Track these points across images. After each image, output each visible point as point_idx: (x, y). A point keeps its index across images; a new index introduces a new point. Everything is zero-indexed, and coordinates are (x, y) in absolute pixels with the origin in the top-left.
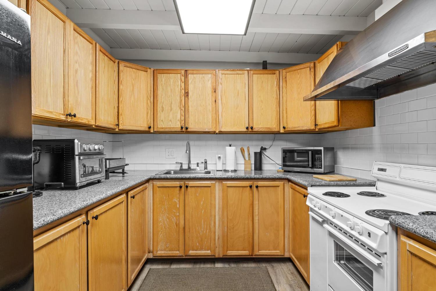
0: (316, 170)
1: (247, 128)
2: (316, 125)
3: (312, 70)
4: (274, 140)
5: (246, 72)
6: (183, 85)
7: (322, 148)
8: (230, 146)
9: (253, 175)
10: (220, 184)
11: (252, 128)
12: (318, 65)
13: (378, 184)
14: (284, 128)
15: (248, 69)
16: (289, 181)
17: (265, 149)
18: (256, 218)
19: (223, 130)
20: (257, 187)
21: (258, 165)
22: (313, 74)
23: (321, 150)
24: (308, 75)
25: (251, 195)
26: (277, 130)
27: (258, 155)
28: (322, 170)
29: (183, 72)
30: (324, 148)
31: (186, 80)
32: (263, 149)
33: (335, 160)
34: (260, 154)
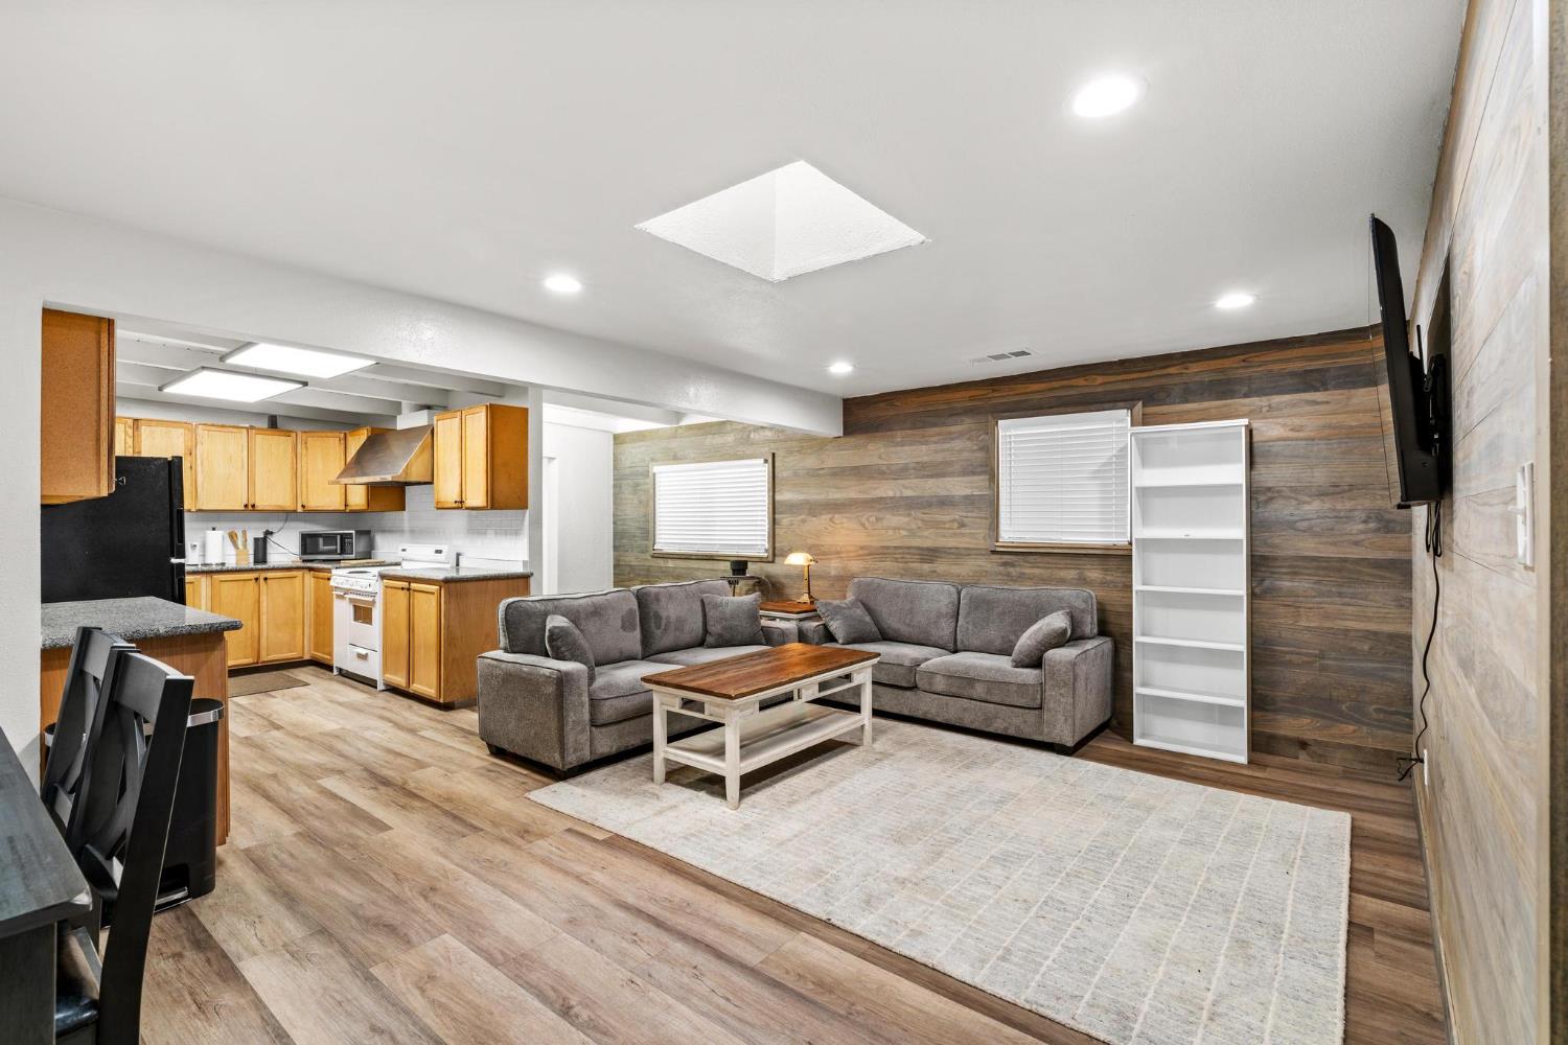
0: (346, 556)
1: (246, 506)
2: (346, 505)
3: (342, 442)
4: (286, 520)
5: (245, 431)
6: (130, 441)
7: (353, 532)
8: (214, 529)
9: (252, 566)
10: (209, 579)
11: (253, 506)
12: (349, 439)
13: (404, 564)
14: (303, 506)
15: (247, 426)
16: (311, 569)
17: (272, 533)
18: (264, 618)
19: (204, 508)
20: (266, 579)
21: (260, 556)
22: (343, 446)
23: (351, 534)
24: (338, 448)
25: (256, 590)
26: (292, 508)
27: (261, 543)
28: (353, 556)
29: (130, 422)
30: (357, 532)
31: (136, 433)
32: (268, 533)
33: (371, 546)
34: (265, 540)
